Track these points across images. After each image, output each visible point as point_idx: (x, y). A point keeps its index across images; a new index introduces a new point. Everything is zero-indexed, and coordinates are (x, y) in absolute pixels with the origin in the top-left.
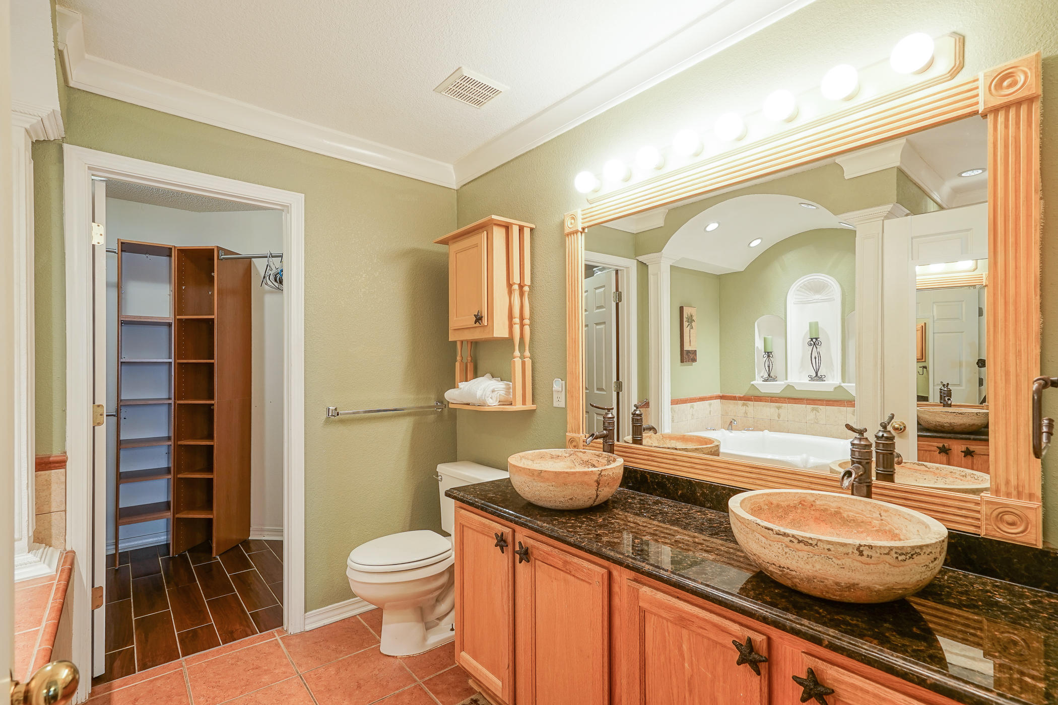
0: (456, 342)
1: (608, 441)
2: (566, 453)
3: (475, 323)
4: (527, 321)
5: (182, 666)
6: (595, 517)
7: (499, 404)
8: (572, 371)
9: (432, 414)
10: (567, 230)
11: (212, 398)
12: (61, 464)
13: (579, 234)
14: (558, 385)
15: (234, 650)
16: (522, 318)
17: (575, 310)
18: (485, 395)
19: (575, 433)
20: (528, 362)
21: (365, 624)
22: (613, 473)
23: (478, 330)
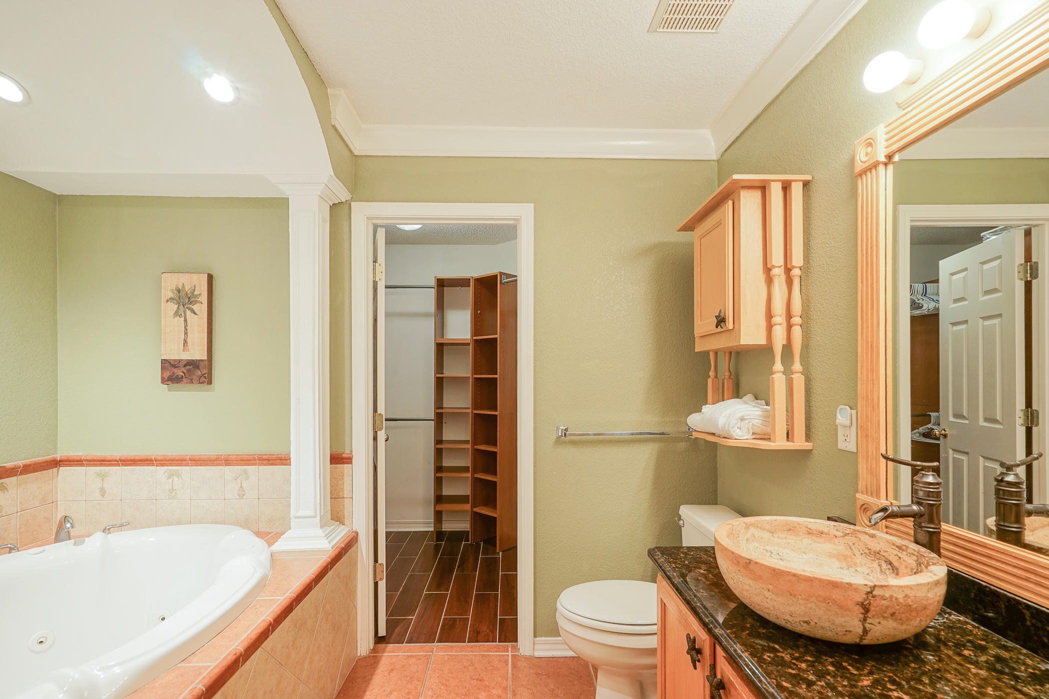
0: (706, 353)
1: (923, 525)
2: (837, 530)
3: (717, 327)
4: (796, 320)
5: (432, 652)
6: (858, 669)
7: (754, 437)
8: (867, 396)
9: (682, 441)
10: (859, 167)
11: (495, 409)
12: (349, 460)
13: (881, 168)
14: (843, 417)
15: (473, 652)
16: (789, 316)
17: (872, 295)
18: (729, 425)
19: (872, 495)
20: (799, 381)
21: (592, 671)
22: (906, 596)
23: (724, 336)
